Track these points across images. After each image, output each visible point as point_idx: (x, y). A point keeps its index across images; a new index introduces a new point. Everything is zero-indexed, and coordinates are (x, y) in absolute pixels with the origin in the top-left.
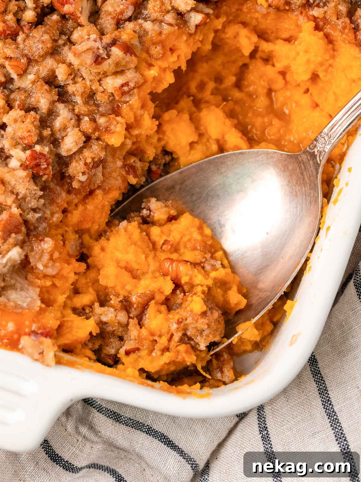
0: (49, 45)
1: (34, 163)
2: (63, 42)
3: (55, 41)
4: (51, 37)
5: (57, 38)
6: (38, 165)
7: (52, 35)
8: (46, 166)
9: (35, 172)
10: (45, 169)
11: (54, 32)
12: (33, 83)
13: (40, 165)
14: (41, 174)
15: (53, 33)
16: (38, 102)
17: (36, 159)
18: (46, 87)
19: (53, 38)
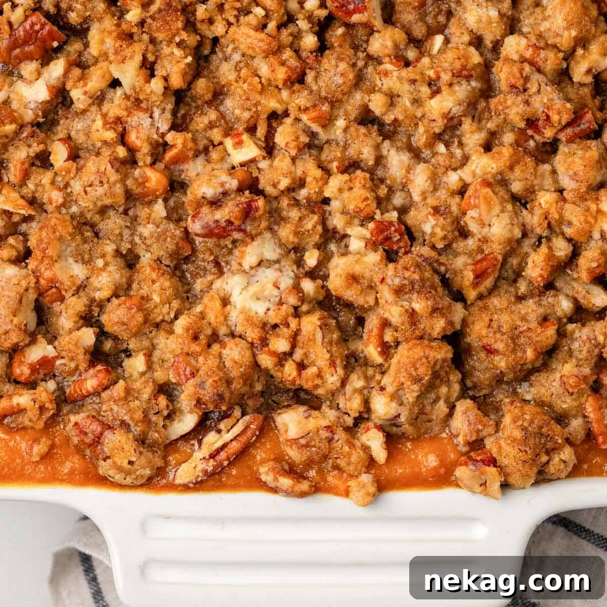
0: (351, 76)
1: (382, 237)
2: (363, 63)
3: (354, 65)
4: (348, 64)
5: (354, 61)
6: (388, 238)
7: (348, 59)
8: (399, 237)
9: (387, 248)
10: (399, 241)
11: (348, 53)
12: (346, 130)
13: (391, 238)
14: (395, 248)
15: (348, 56)
16: (360, 153)
17: (382, 231)
18: (363, 130)
19: (351, 63)
